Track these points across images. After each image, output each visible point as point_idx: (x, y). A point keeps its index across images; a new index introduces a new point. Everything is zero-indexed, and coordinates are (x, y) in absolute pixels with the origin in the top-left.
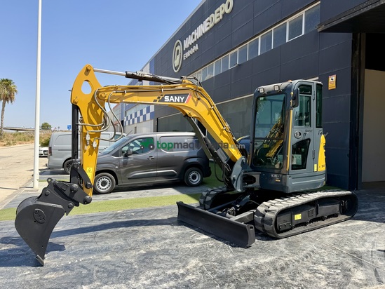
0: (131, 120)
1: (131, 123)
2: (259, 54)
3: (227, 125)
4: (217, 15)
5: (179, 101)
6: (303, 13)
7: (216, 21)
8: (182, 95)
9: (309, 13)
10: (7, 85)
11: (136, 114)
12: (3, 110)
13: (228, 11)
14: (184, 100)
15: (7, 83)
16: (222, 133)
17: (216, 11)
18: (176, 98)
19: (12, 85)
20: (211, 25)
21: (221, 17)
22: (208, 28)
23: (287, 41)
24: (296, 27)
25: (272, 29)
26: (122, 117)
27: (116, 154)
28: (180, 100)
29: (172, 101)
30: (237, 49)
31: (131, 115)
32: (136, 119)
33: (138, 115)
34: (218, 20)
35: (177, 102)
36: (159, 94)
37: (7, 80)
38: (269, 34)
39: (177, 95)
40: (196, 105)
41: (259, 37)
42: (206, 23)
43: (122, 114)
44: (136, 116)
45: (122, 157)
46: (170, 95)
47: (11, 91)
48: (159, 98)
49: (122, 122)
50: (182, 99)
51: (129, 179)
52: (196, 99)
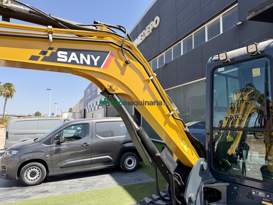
0: (90, 109)
1: (90, 111)
2: (182, 54)
3: (175, 108)
4: (147, 30)
5: (88, 62)
6: (220, 17)
7: (147, 34)
8: (95, 53)
9: (226, 15)
10: (9, 87)
11: (93, 104)
12: (5, 103)
13: (156, 26)
14: (100, 63)
15: (8, 86)
16: (167, 122)
17: (147, 28)
18: (82, 56)
19: (13, 87)
20: (143, 38)
21: (151, 31)
22: (141, 41)
23: (206, 40)
24: (214, 29)
25: (193, 34)
26: (85, 107)
27: (48, 142)
28: (92, 61)
29: (73, 62)
30: (164, 53)
31: (90, 106)
32: (93, 108)
33: (95, 105)
34: (149, 33)
35: (85, 64)
36: (44, 46)
37: (9, 84)
38: (189, 38)
39: (86, 52)
40: (123, 73)
41: (182, 42)
42: (139, 37)
43: (85, 105)
44: (93, 106)
45: (54, 144)
46: (69, 51)
47: (11, 91)
48: (44, 53)
49: (85, 110)
50: (96, 61)
51: (61, 168)
52: (122, 63)
